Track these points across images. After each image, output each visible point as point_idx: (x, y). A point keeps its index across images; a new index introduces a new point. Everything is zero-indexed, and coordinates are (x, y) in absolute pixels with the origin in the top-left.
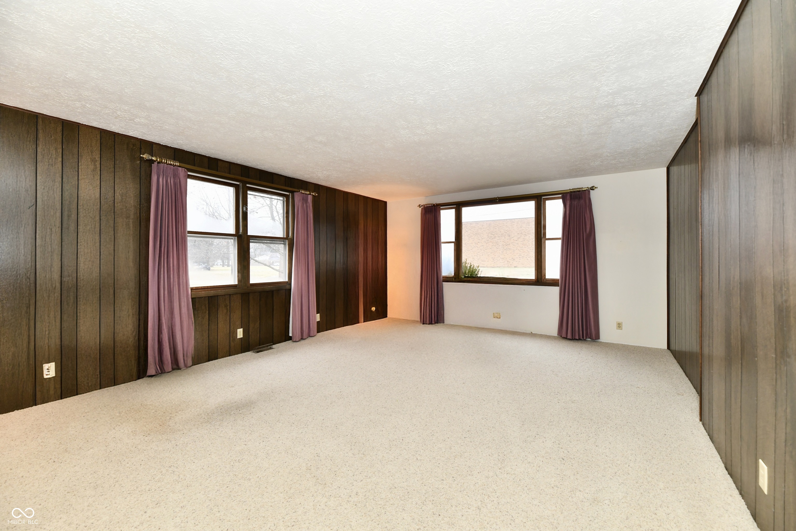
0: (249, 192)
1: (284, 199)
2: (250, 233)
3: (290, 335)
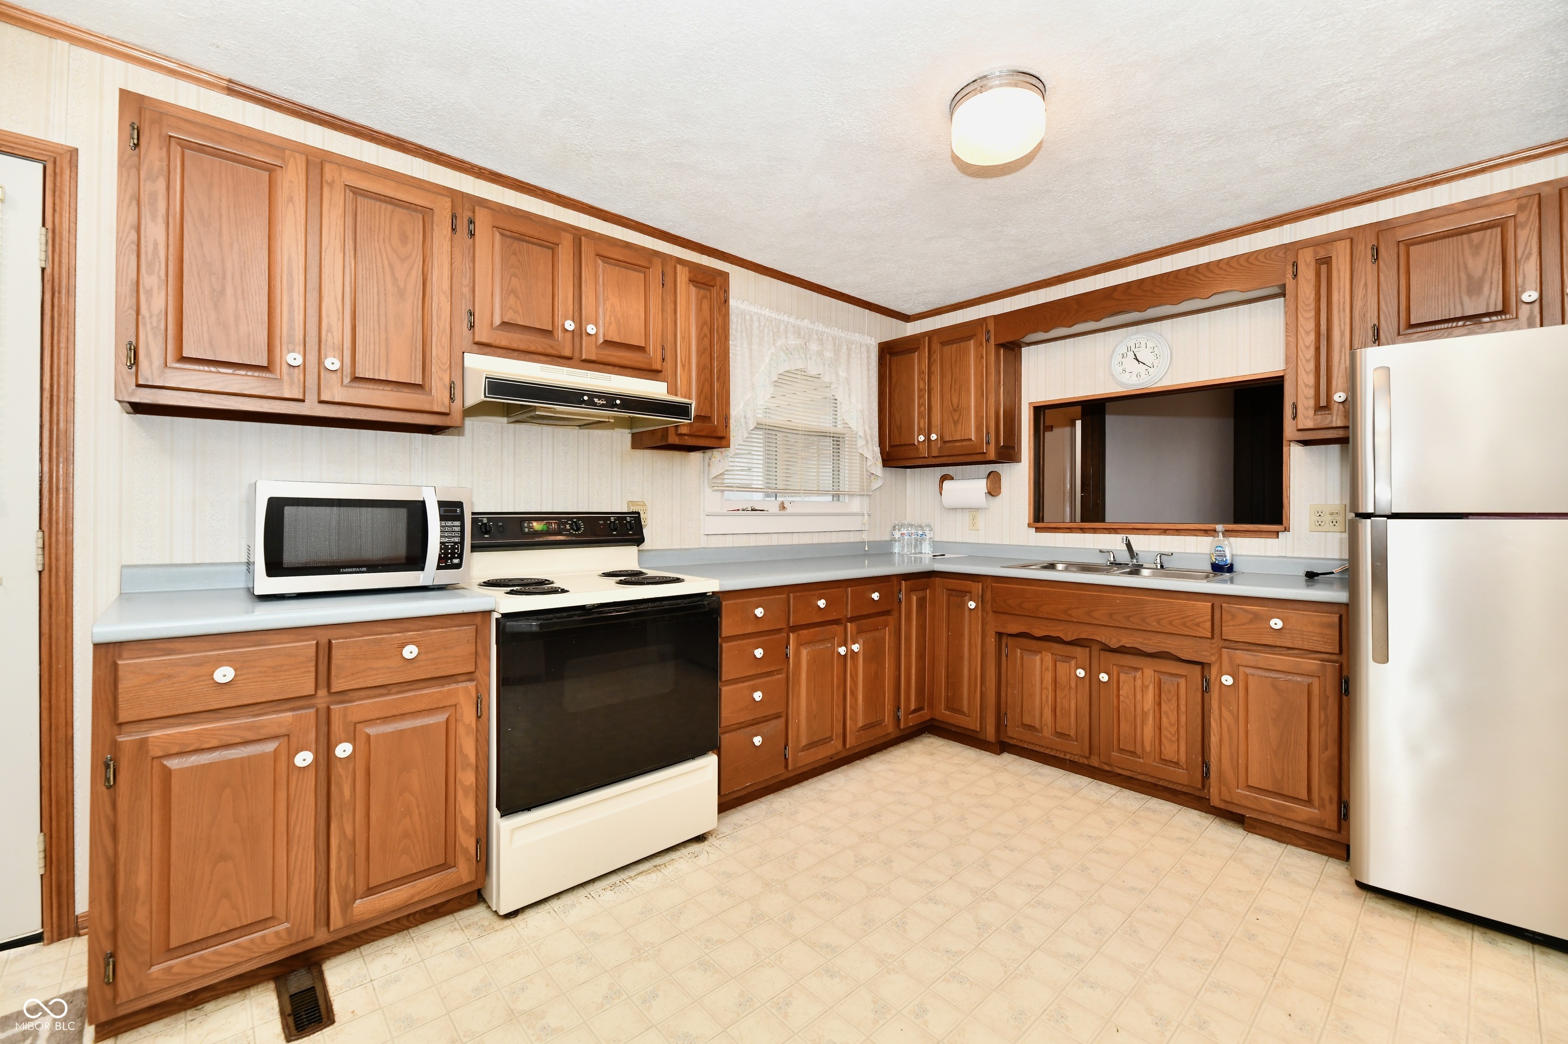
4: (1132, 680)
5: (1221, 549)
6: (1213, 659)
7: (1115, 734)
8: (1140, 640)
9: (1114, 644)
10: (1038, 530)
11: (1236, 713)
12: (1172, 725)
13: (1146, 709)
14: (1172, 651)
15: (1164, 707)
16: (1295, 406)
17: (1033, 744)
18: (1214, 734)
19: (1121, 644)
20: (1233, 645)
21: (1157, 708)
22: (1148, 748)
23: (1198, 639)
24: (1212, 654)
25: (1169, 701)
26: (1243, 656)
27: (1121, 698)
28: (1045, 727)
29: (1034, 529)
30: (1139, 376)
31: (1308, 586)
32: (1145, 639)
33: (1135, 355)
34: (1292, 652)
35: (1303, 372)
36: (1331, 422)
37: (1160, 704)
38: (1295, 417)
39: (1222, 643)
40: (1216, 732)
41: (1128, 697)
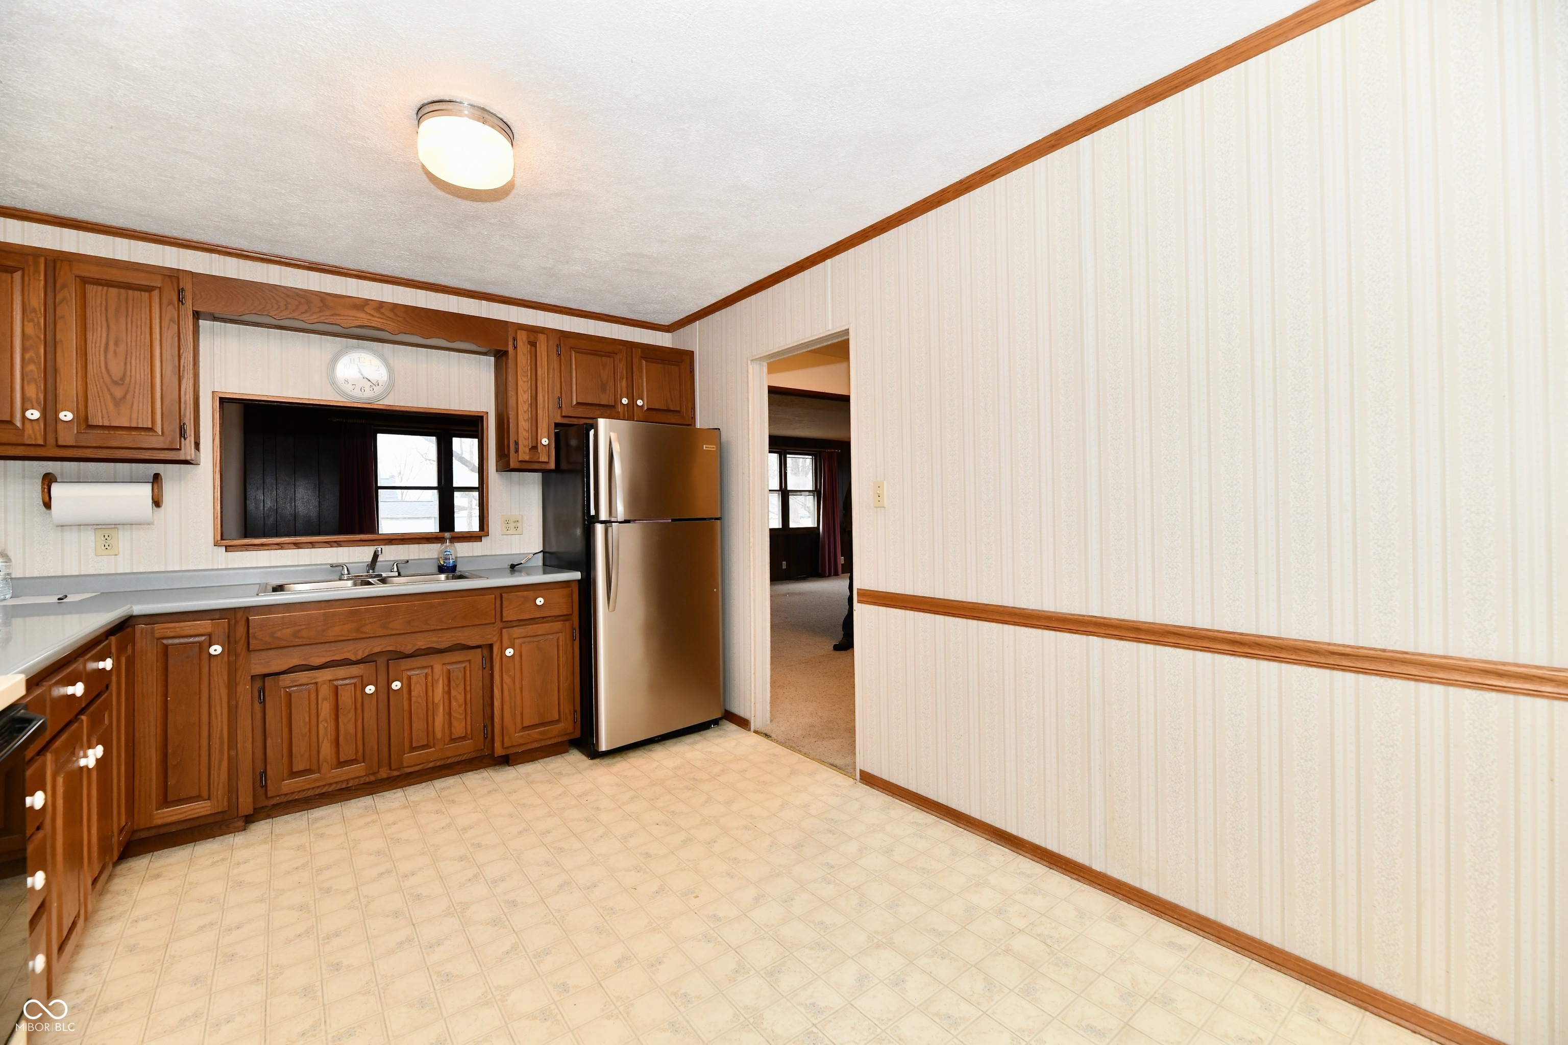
0: (788, 456)
1: (813, 457)
2: (788, 489)
3: (820, 572)
4: (424, 679)
5: (449, 553)
6: (495, 639)
7: (406, 735)
8: (435, 639)
9: (409, 649)
10: (228, 548)
11: (513, 675)
12: (460, 706)
13: (436, 701)
14: (463, 642)
15: (453, 693)
16: (517, 443)
17: (304, 790)
18: (497, 699)
19: (417, 647)
20: (510, 625)
21: (446, 696)
22: (439, 735)
23: (483, 626)
24: (494, 636)
25: (457, 685)
26: (517, 632)
27: (413, 699)
28: (325, 763)
29: (224, 548)
30: (363, 390)
31: (511, 575)
32: (440, 637)
33: (359, 369)
34: (545, 620)
35: (523, 420)
36: (539, 458)
37: (449, 692)
38: (517, 451)
39: (501, 625)
40: (498, 697)
41: (420, 696)
